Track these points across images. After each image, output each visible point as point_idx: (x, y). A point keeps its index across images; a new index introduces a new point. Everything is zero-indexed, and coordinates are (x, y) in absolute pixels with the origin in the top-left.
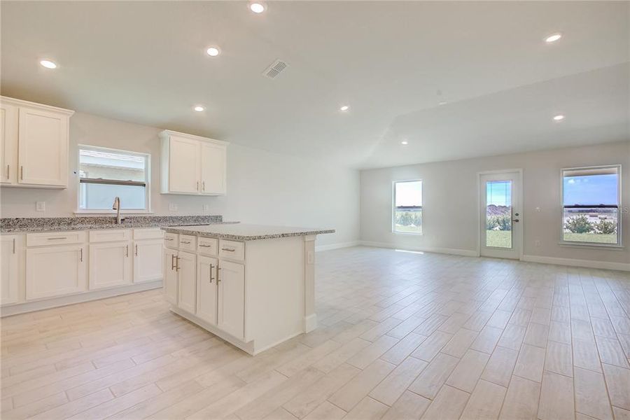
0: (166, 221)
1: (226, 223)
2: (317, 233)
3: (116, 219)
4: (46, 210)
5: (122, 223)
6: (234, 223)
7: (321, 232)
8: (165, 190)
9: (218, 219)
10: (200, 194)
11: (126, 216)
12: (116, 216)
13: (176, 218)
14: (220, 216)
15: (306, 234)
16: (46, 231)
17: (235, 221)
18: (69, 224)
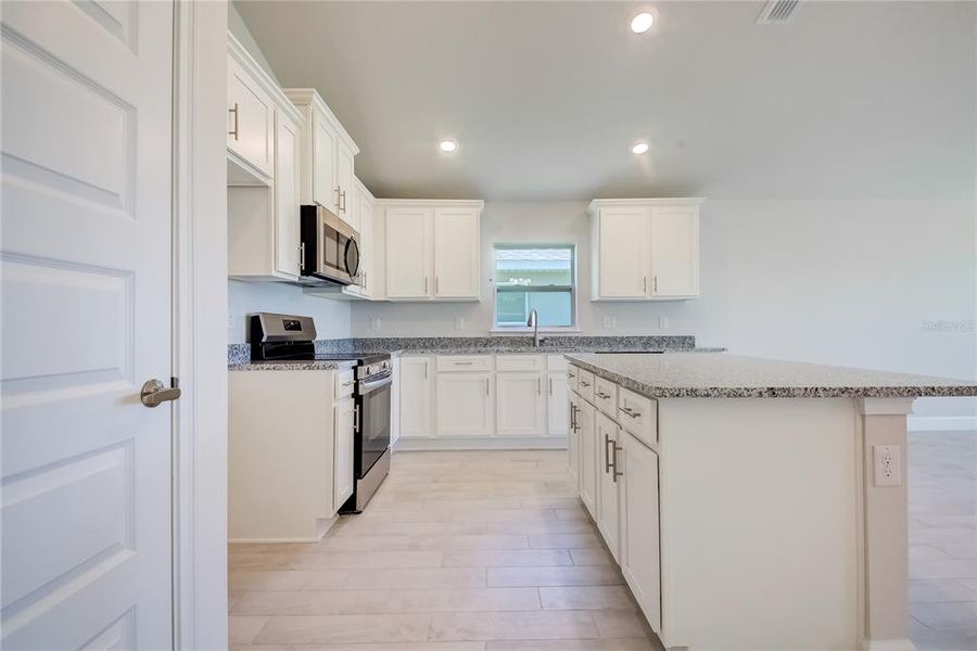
0: (599, 343)
1: (701, 350)
2: (914, 392)
3: (534, 339)
4: (465, 329)
5: (541, 345)
6: (714, 350)
7: (931, 391)
8: (596, 297)
9: (686, 343)
10: (649, 298)
11: (546, 335)
12: (533, 335)
13: (614, 339)
14: (691, 338)
15: (866, 392)
16: (453, 354)
17: (715, 347)
18: (485, 345)
